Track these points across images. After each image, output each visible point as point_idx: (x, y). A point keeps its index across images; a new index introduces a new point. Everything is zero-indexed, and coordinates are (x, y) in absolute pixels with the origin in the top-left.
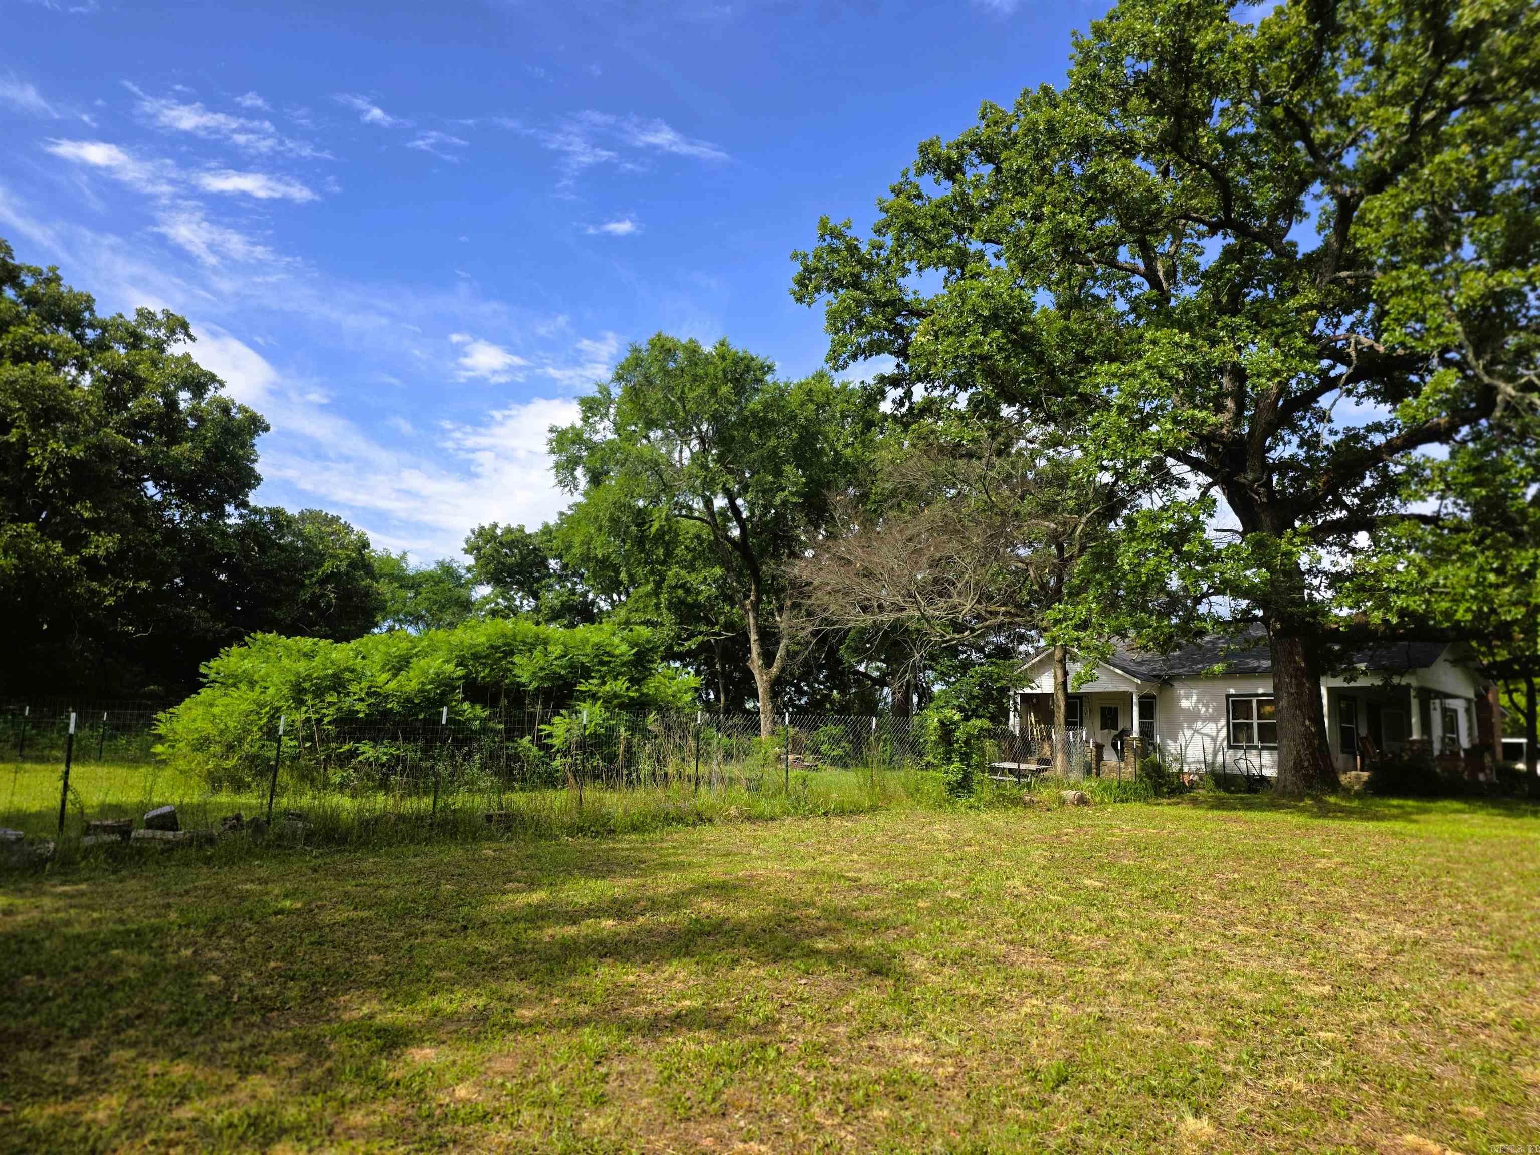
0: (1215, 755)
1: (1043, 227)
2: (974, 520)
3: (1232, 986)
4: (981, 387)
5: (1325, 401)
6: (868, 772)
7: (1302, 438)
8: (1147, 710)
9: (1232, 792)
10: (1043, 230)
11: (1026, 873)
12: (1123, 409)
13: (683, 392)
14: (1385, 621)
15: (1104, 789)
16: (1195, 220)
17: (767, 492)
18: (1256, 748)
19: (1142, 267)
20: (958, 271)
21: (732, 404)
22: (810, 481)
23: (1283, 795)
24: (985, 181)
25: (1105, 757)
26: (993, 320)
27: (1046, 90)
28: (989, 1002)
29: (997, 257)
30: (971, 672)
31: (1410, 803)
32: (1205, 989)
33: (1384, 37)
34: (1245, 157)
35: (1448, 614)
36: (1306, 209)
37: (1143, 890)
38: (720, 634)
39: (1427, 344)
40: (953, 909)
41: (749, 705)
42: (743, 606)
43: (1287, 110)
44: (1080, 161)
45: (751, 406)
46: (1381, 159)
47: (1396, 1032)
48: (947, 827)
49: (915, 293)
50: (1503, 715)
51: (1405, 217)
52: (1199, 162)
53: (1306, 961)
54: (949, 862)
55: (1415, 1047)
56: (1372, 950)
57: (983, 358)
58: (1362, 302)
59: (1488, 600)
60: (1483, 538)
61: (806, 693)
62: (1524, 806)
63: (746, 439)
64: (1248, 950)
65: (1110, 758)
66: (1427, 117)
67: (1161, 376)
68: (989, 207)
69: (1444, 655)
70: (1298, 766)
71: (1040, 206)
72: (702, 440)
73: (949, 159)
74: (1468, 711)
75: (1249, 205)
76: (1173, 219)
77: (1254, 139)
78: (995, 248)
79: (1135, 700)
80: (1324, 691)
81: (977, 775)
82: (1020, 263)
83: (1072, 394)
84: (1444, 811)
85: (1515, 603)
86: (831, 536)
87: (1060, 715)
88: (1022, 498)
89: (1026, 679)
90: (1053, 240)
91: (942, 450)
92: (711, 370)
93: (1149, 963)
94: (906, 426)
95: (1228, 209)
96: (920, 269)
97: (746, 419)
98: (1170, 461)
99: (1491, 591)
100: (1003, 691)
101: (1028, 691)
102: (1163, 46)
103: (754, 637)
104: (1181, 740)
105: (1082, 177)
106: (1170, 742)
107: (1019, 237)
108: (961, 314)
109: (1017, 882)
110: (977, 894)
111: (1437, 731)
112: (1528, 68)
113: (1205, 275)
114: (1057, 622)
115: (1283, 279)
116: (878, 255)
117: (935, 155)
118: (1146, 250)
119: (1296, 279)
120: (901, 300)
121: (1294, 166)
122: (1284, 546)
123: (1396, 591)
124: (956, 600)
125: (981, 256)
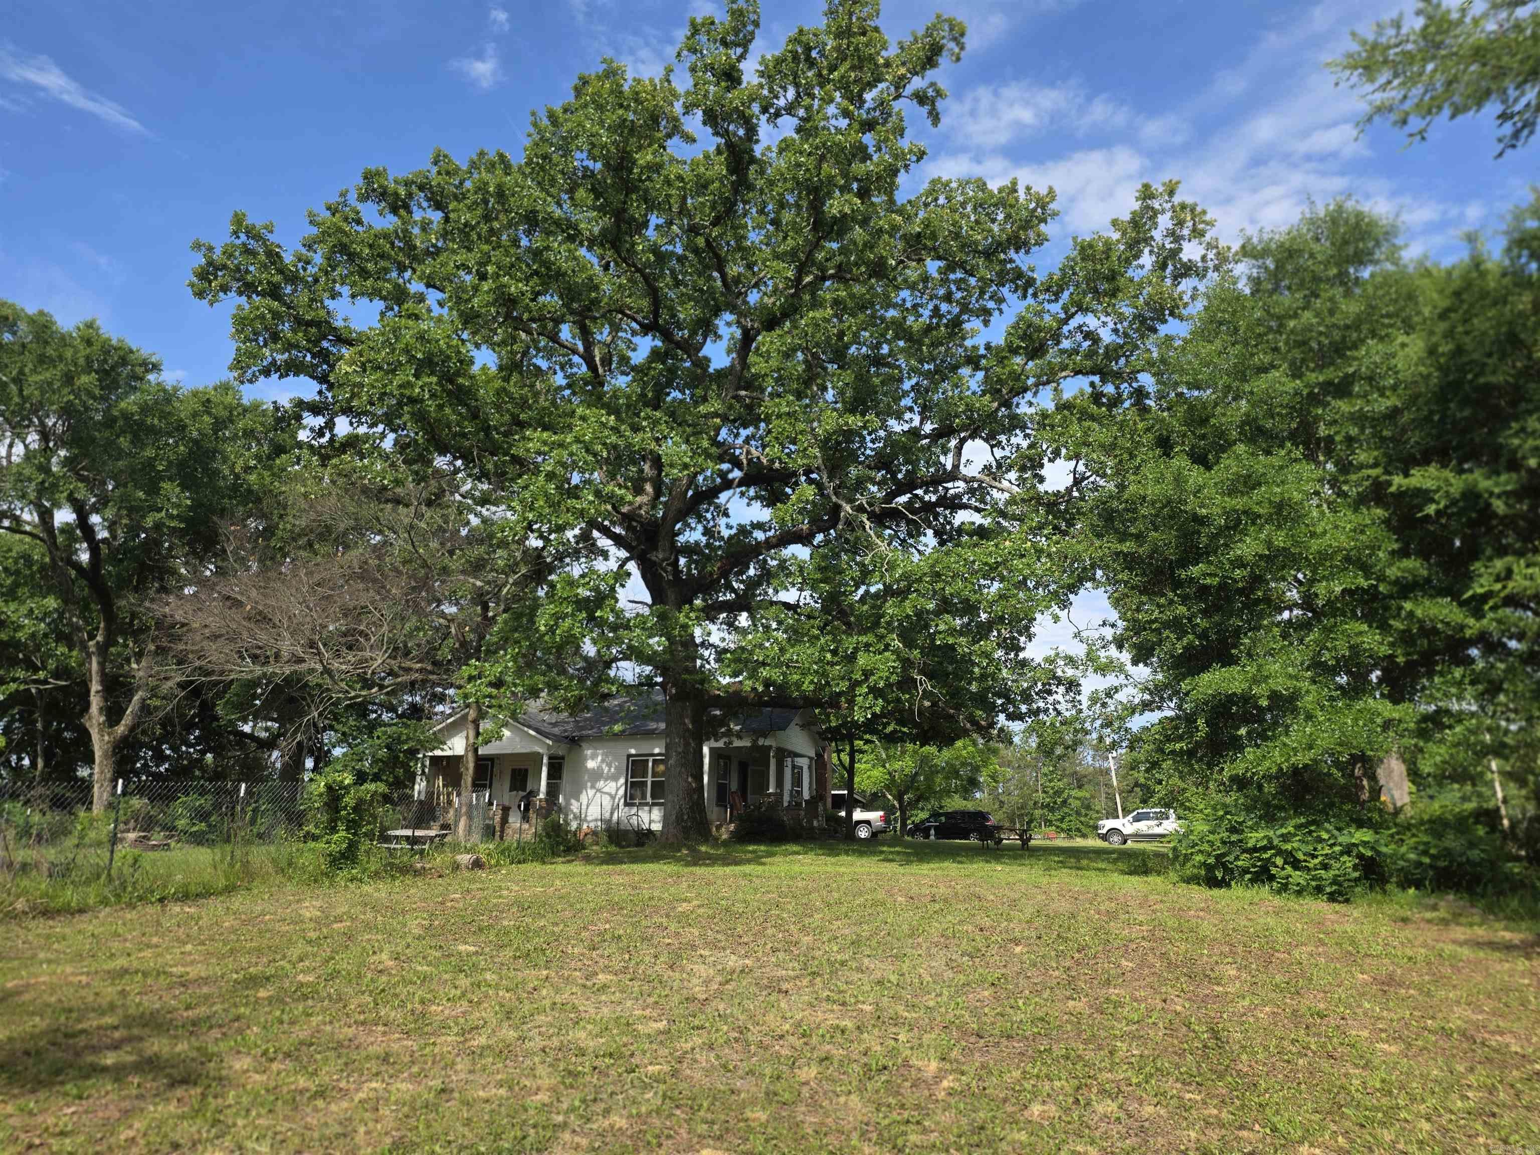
0: (612, 814)
1: (486, 286)
2: (396, 570)
3: (580, 1035)
4: (411, 432)
5: (723, 497)
6: (228, 848)
7: (705, 527)
8: (556, 771)
9: (622, 847)
10: (486, 288)
11: (397, 945)
12: (550, 476)
13: (21, 372)
14: (754, 689)
15: (502, 852)
16: (628, 316)
17: (136, 511)
18: (647, 804)
19: (581, 348)
20: (396, 308)
21: (94, 398)
22: (197, 505)
23: (664, 847)
24: (435, 226)
25: (511, 820)
26: (427, 365)
27: (501, 156)
28: (321, 1093)
29: (441, 304)
30: (379, 732)
31: (762, 848)
32: (555, 1042)
33: (782, 205)
34: (673, 272)
35: (799, 685)
36: (720, 332)
37: (518, 949)
38: (45, 682)
39: (795, 461)
40: (303, 994)
41: (83, 772)
42: (84, 647)
43: (708, 243)
44: (528, 233)
45: (123, 405)
46: (774, 304)
47: (712, 1055)
48: (318, 904)
49: (345, 320)
50: (834, 771)
51: (788, 355)
52: (635, 266)
53: (651, 1000)
54: (310, 942)
55: (725, 1067)
56: (707, 982)
57: (412, 401)
58: (755, 421)
59: (824, 675)
60: (826, 625)
61: (168, 758)
62: (841, 846)
63: (110, 444)
64: (603, 998)
65: (515, 820)
66: (808, 279)
67: (588, 451)
68: (435, 252)
69: (797, 720)
70: (679, 819)
71: (485, 264)
72: (45, 435)
73: (396, 194)
74: (810, 767)
75: (673, 316)
76: (610, 311)
77: (681, 259)
78: (440, 295)
79: (545, 760)
80: (706, 750)
81: (365, 845)
82: (461, 316)
83: (505, 455)
84: (786, 854)
85: (843, 678)
86: (221, 572)
87: (468, 778)
88: (451, 553)
89: (439, 740)
90: (496, 300)
91: (365, 490)
92: (69, 354)
93: (506, 1024)
94: (324, 460)
95: (656, 314)
96: (353, 296)
97: (114, 420)
98: (596, 534)
99: (828, 668)
100: (413, 752)
101: (438, 753)
102: (608, 151)
103: (95, 687)
104: (584, 798)
105: (529, 249)
106: (573, 801)
107: (462, 288)
108: (393, 351)
109: (384, 956)
110: (334, 975)
111: (788, 785)
112: (873, 262)
113: (634, 368)
114: (471, 678)
115: (697, 387)
116: (305, 269)
117: (380, 186)
118: (585, 334)
119: (706, 389)
120: (328, 323)
121: (712, 291)
122: (682, 618)
123: (764, 664)
124: (368, 654)
125: (421, 299)
